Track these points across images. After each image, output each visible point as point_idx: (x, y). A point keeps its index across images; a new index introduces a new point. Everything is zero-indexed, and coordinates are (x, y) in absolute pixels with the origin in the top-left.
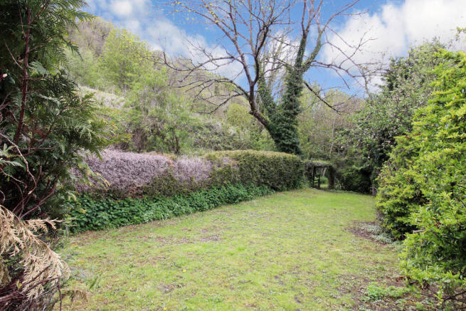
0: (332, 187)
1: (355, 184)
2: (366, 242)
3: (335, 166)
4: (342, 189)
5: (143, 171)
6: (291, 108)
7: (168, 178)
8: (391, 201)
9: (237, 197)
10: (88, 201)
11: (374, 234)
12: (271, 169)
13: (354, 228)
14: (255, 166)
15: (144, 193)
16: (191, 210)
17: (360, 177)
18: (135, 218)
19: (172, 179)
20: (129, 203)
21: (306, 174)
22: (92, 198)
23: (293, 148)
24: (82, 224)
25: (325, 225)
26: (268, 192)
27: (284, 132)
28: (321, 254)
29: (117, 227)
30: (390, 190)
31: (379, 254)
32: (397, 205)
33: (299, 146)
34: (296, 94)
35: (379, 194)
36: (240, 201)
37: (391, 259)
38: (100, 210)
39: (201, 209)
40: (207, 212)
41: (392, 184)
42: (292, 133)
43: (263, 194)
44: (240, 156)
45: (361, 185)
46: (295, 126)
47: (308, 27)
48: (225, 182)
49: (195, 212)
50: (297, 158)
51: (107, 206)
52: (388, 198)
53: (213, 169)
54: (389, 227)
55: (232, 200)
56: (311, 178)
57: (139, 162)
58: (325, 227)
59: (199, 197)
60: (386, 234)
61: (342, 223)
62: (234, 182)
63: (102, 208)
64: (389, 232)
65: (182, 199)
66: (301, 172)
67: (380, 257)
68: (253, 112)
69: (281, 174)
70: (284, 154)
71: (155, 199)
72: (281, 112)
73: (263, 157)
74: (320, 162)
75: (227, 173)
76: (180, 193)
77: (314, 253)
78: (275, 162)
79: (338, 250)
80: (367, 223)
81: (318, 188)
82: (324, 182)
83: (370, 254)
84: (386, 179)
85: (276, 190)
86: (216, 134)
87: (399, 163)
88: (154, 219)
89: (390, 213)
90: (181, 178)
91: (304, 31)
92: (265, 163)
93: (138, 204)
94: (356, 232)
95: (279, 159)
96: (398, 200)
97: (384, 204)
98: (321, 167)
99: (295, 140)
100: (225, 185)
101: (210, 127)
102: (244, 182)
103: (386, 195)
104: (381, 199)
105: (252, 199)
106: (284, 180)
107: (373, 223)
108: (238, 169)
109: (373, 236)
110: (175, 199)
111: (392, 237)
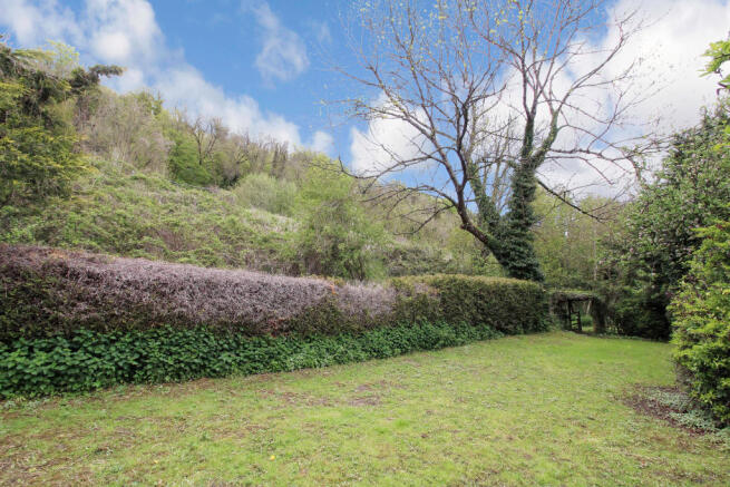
0: (601, 330)
1: (640, 325)
2: (658, 427)
3: (602, 299)
4: (620, 333)
5: (288, 297)
6: (520, 217)
7: (328, 309)
8: (703, 346)
9: (438, 339)
10: (207, 336)
11: (677, 411)
12: (494, 301)
13: (635, 397)
14: (466, 296)
15: (292, 329)
16: (363, 355)
17: (648, 313)
18: (274, 362)
19: (334, 311)
20: (268, 342)
21: (555, 311)
22: (214, 332)
23: (527, 271)
24: (194, 367)
25: (578, 390)
26: (490, 336)
27: (514, 249)
28: (556, 447)
29: (246, 375)
30: (698, 325)
31: (688, 456)
32: (716, 353)
33: (539, 270)
34: (526, 196)
35: (676, 335)
36: (444, 346)
37: (717, 469)
38: (223, 350)
39: (379, 355)
40: (389, 361)
41: (703, 314)
42: (526, 251)
43: (483, 338)
44: (440, 282)
45: (651, 327)
46: (529, 242)
47: (534, 107)
48: (418, 318)
49: (369, 359)
50: (537, 285)
51: (234, 344)
52: (696, 339)
53: (399, 299)
54: (707, 398)
55: (429, 344)
56: (565, 318)
57: (283, 286)
58: (575, 394)
59: (376, 337)
60: (701, 412)
61: (611, 387)
62: (432, 319)
63: (226, 346)
64: (707, 408)
65: (349, 340)
66: (546, 307)
67: (689, 463)
68: (466, 225)
69: (511, 309)
70: (515, 281)
71: (308, 337)
72: (507, 224)
73: (480, 284)
74: (578, 293)
75: (421, 305)
76: (347, 330)
77: (541, 444)
78: (499, 292)
79: (596, 440)
80: (662, 389)
81: (579, 331)
82: (588, 324)
83: (666, 454)
84: (687, 305)
85: (507, 332)
86: (424, 260)
87: (712, 276)
88: (304, 367)
89: (703, 369)
90: (348, 312)
91: (528, 113)
92: (482, 293)
93: (280, 343)
94: (639, 404)
95: (505, 286)
96: (719, 344)
97: (688, 352)
98: (579, 300)
99: (531, 261)
100: (418, 322)
101: (417, 252)
102: (449, 320)
103: (691, 336)
104: (681, 343)
105: (463, 344)
106: (517, 318)
107: (674, 390)
108: (439, 300)
109: (673, 415)
110: (339, 339)
111: (715, 418)
